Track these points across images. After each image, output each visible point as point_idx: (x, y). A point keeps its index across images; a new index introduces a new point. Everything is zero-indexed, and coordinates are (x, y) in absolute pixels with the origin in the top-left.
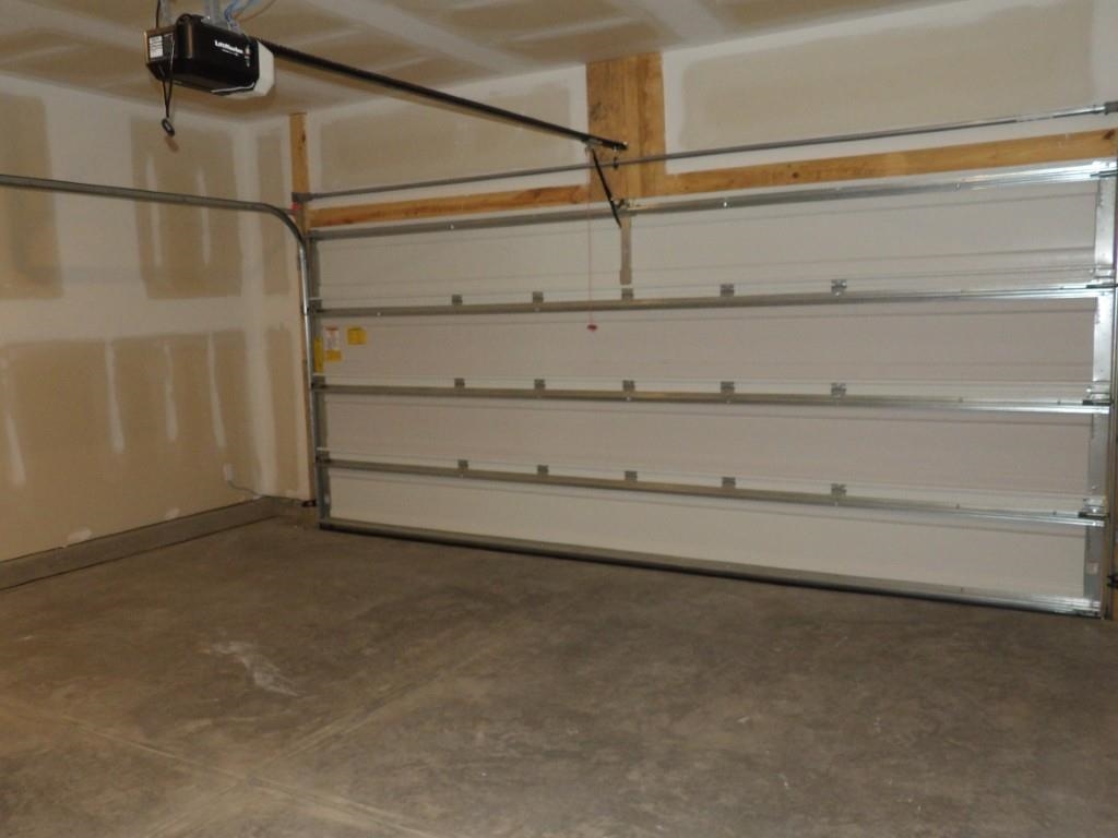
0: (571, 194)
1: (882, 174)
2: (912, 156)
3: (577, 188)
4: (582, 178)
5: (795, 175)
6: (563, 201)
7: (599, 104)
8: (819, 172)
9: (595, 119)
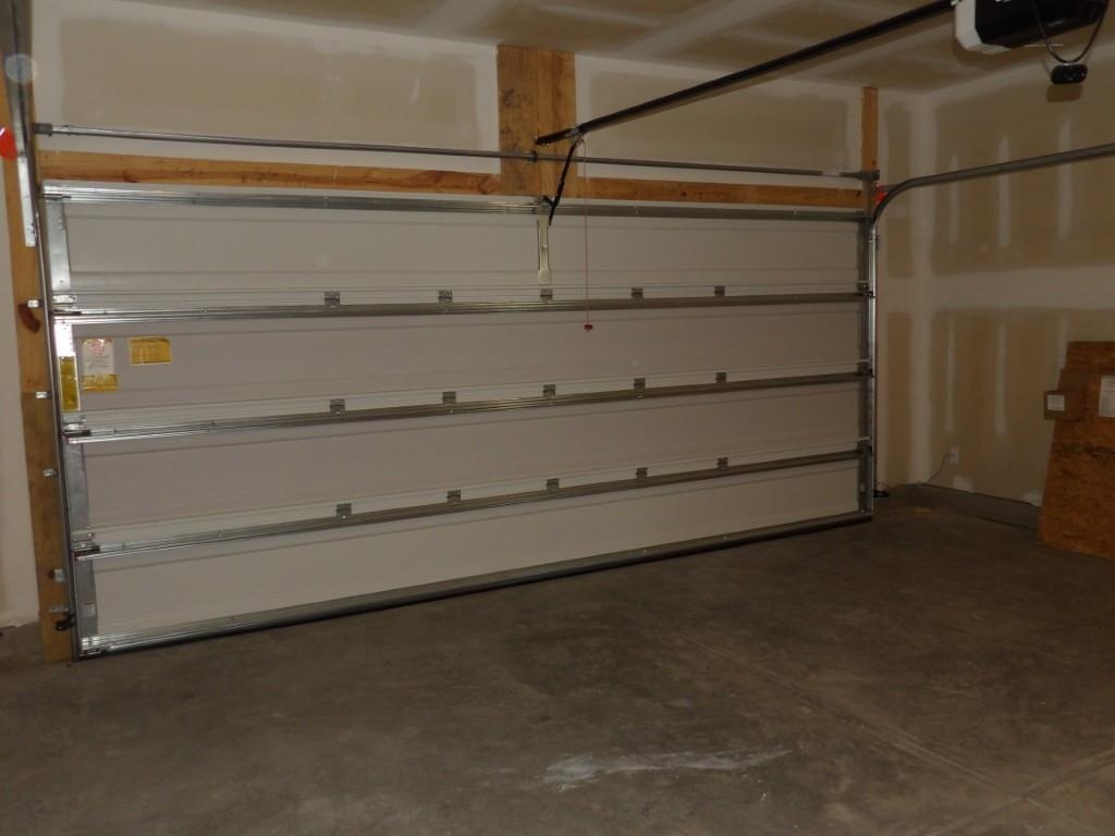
0: (482, 184)
1: (742, 201)
2: (762, 189)
3: (487, 177)
4: (493, 167)
5: (684, 194)
6: (471, 189)
7: (512, 91)
8: (701, 194)
9: (508, 106)
